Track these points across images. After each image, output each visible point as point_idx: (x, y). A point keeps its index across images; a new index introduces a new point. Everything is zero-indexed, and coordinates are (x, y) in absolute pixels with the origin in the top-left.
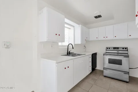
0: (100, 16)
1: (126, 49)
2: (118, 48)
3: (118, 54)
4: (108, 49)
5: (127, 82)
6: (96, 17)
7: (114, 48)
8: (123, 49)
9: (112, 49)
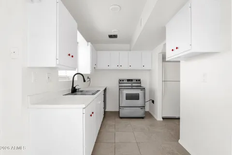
0: (115, 36)
1: (139, 81)
2: (132, 80)
3: (132, 88)
4: (122, 82)
5: (143, 118)
6: (111, 36)
7: (128, 80)
8: (137, 81)
9: (126, 82)
